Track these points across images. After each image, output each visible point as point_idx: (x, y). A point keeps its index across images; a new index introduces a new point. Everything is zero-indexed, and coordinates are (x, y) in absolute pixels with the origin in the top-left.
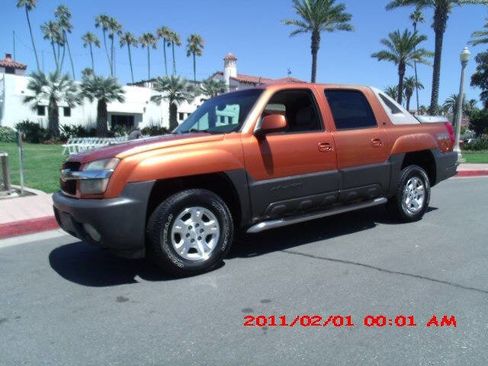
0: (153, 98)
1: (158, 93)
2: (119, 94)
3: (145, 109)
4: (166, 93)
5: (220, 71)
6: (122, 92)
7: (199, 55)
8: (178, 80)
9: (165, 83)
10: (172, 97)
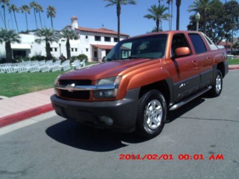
0: (36, 41)
1: (39, 38)
2: (18, 39)
3: (31, 46)
4: (44, 37)
5: (69, 25)
6: (19, 37)
7: (54, 17)
8: (49, 30)
9: (42, 32)
10: (47, 40)
